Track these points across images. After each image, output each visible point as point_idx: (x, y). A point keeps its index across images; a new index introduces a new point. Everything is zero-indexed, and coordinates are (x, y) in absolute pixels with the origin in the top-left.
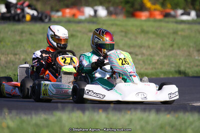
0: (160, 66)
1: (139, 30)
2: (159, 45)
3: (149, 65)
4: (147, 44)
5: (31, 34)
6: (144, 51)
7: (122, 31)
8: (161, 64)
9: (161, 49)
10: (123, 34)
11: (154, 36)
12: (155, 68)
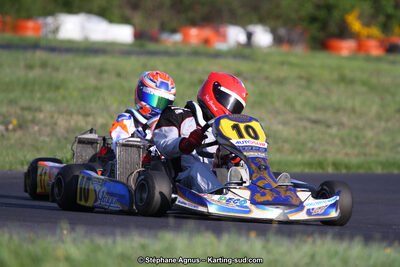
0: (374, 151)
1: (335, 75)
2: (375, 109)
3: (353, 146)
4: (349, 104)
5: (119, 75)
6: (345, 119)
7: (301, 78)
8: (377, 146)
9: (379, 117)
10: (303, 82)
11: (364, 89)
12: (365, 155)
